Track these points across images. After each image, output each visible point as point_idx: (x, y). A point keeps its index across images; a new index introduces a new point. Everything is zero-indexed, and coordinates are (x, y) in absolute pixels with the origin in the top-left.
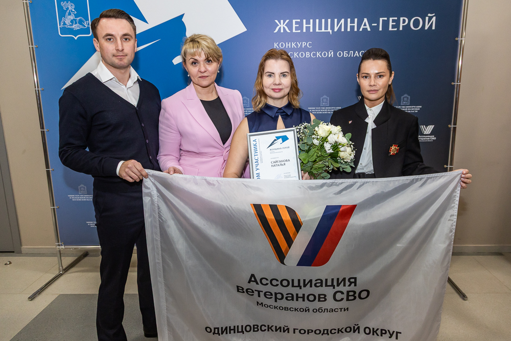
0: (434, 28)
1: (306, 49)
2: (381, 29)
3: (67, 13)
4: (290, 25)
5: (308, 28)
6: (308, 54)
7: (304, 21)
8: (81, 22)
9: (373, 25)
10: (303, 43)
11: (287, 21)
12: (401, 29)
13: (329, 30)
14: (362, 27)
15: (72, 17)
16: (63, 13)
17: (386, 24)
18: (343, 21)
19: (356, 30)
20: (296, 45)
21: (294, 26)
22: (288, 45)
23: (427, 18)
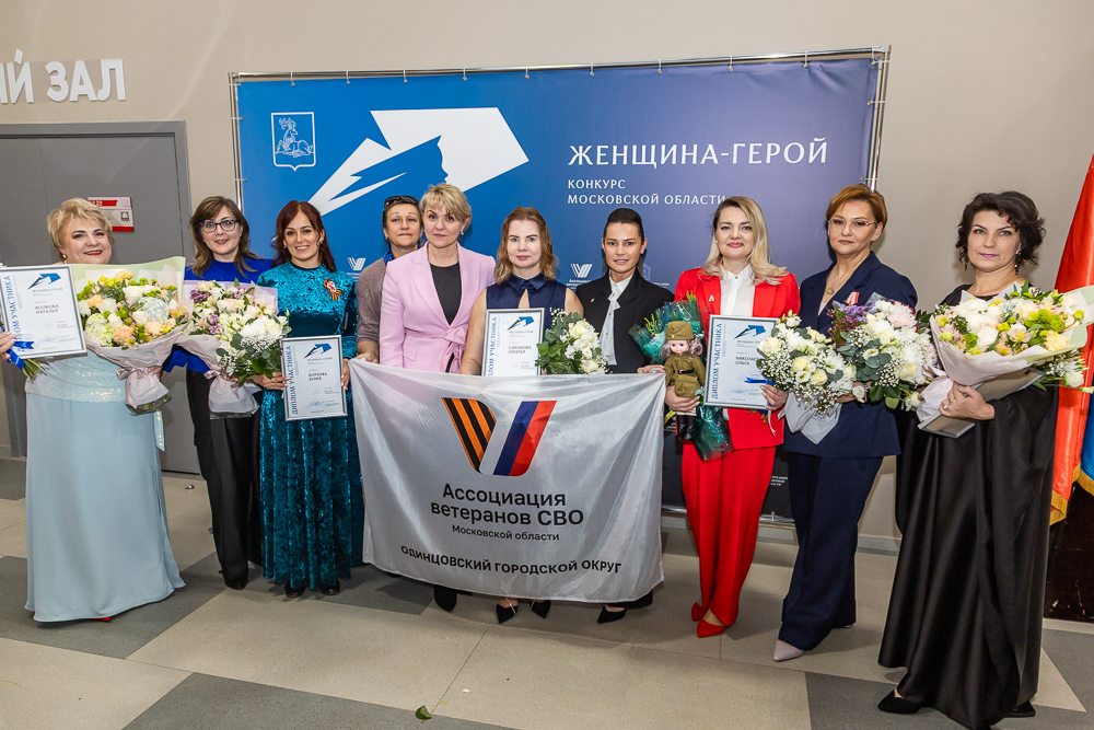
0: (823, 160)
1: (616, 191)
2: (735, 161)
3: (286, 135)
4: (592, 154)
5: (620, 159)
6: (619, 198)
7: (615, 147)
8: (302, 147)
9: (722, 154)
10: (612, 181)
11: (589, 147)
12: (768, 161)
13: (653, 162)
14: (705, 157)
15: (292, 140)
16: (280, 135)
17: (743, 153)
18: (674, 148)
19: (694, 162)
20: (602, 184)
21: (599, 154)
22: (589, 184)
23: (812, 145)
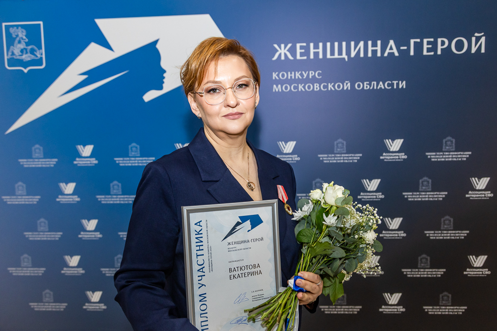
0: (483, 51)
1: (314, 80)
2: (412, 53)
3: (16, 41)
4: (293, 51)
5: (316, 54)
6: (317, 86)
7: (312, 45)
8: (32, 52)
9: (402, 48)
10: (310, 72)
11: (289, 45)
12: (439, 52)
13: (344, 56)
14: (388, 51)
15: (22, 46)
16: (11, 41)
17: (419, 47)
18: (361, 44)
19: (379, 54)
20: (302, 75)
21: (299, 51)
22: (291, 75)
23: (474, 39)
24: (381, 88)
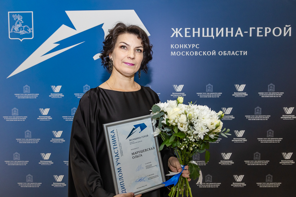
0: (290, 35)
1: (195, 49)
2: (251, 35)
3: (16, 23)
4: (183, 32)
5: (196, 34)
6: (196, 53)
7: (194, 29)
8: (26, 29)
9: (245, 32)
10: (193, 45)
11: (181, 29)
12: (266, 35)
13: (212, 36)
14: (237, 34)
15: (20, 25)
16: (13, 23)
17: (254, 32)
18: (222, 29)
19: (232, 36)
20: (188, 46)
21: (186, 32)
22: (181, 46)
23: (285, 28)
24: (233, 55)
